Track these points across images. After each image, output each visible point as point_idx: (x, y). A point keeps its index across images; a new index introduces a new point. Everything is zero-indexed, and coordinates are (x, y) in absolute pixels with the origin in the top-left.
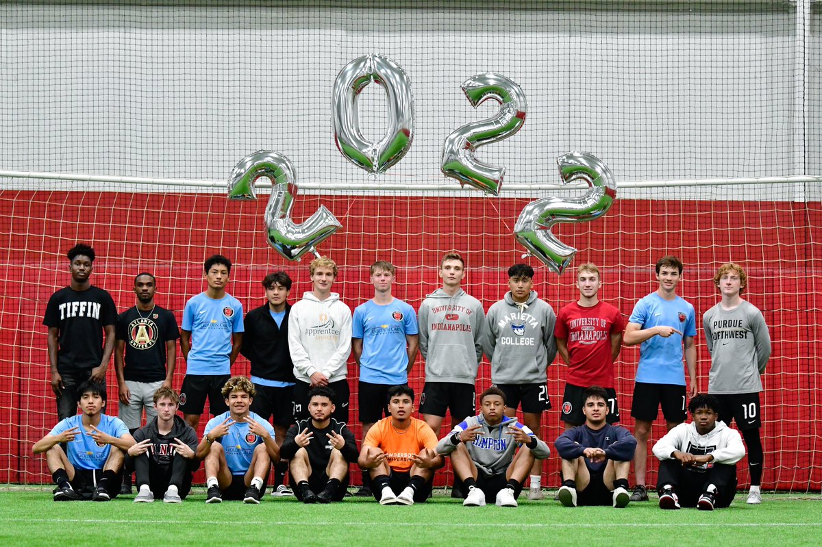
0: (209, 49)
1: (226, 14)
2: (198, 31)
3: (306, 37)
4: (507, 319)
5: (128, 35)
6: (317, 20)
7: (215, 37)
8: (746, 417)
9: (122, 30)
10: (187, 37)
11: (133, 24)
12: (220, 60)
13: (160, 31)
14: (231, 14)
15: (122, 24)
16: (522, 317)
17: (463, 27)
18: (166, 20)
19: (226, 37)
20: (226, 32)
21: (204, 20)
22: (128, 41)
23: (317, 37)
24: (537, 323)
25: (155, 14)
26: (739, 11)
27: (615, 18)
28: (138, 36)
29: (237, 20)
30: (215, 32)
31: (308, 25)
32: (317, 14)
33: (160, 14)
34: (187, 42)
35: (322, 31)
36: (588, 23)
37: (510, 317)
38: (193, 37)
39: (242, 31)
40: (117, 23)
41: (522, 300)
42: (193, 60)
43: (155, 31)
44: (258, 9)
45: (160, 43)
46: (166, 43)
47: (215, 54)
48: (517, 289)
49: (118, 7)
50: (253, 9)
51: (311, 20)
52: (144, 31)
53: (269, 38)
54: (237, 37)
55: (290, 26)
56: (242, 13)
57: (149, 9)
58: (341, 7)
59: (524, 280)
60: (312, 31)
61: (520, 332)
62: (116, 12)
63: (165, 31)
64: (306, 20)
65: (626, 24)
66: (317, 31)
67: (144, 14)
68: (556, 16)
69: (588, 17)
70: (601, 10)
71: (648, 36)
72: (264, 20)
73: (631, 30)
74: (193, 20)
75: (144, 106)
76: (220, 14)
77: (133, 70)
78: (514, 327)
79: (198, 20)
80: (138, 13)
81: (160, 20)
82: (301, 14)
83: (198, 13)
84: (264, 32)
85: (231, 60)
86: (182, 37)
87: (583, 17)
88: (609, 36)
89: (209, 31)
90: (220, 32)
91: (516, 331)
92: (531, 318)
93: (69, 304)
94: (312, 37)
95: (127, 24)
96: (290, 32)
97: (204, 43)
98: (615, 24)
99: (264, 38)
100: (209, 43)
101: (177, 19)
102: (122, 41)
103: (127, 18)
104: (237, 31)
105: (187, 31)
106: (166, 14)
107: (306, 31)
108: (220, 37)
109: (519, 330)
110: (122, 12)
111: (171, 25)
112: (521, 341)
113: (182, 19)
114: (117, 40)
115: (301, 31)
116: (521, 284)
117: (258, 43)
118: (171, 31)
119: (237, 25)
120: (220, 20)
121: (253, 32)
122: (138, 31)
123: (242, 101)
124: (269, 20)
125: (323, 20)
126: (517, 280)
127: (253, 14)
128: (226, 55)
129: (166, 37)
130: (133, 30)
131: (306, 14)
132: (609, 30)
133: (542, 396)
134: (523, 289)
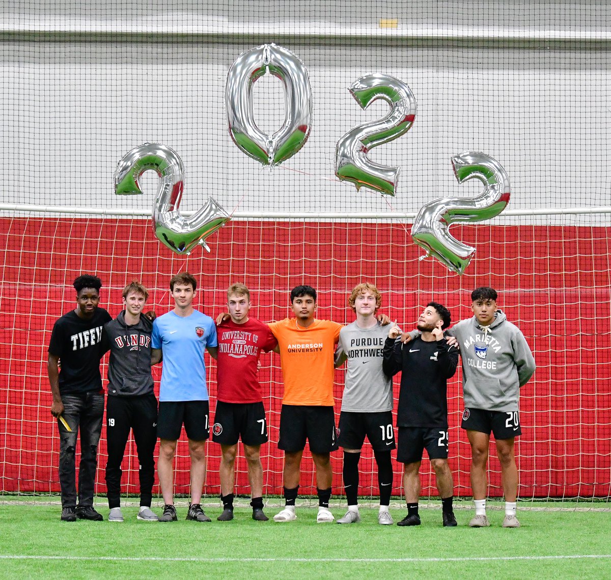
0: (98, 82)
1: (114, 50)
2: (88, 66)
3: (190, 72)
4: (472, 340)
5: (22, 70)
6: (200, 55)
7: (104, 71)
8: (384, 439)
9: (17, 64)
10: (78, 71)
11: (27, 59)
12: (109, 93)
13: (52, 66)
14: (119, 49)
15: (16, 59)
16: (487, 340)
17: (338, 63)
18: (57, 55)
19: (114, 72)
20: (114, 66)
21: (93, 55)
22: (22, 75)
23: (200, 71)
24: (500, 347)
25: (47, 50)
26: (596, 49)
27: (480, 55)
28: (32, 71)
29: (124, 55)
30: (104, 66)
31: (191, 60)
32: (200, 49)
33: (52, 49)
34: (78, 77)
35: (205, 66)
36: (455, 60)
37: (474, 338)
38: (83, 71)
39: (129, 66)
40: (12, 58)
41: (485, 324)
42: (83, 93)
43: (47, 66)
44: (144, 45)
45: (52, 77)
46: (57, 77)
47: (104, 88)
48: (481, 313)
49: (12, 43)
50: (140, 45)
51: (195, 55)
52: (37, 66)
53: (155, 72)
54: (124, 71)
55: (175, 61)
56: (129, 49)
57: (42, 45)
58: (223, 43)
59: (488, 304)
60: (195, 66)
61: (483, 354)
62: (11, 47)
63: (57, 66)
64: (190, 55)
65: (491, 61)
66: (200, 66)
67: (37, 49)
68: (425, 52)
69: (455, 54)
70: (468, 47)
71: (511, 72)
72: (150, 55)
73: (496, 66)
74: (83, 55)
75: (37, 136)
76: (109, 50)
77: (27, 102)
78: (477, 349)
79: (88, 55)
80: (32, 49)
81: (52, 55)
82: (185, 50)
83: (88, 49)
84: (150, 67)
85: (119, 93)
86: (73, 71)
87: (450, 53)
88: (475, 71)
89: (99, 66)
90: (109, 66)
91: (478, 354)
92: (494, 342)
93: (80, 335)
94: (195, 72)
95: (22, 59)
96: (175, 67)
97: (93, 77)
98: (480, 61)
99: (150, 72)
100: (99, 77)
101: (68, 54)
102: (16, 75)
103: (21, 54)
104: (124, 66)
105: (78, 66)
106: (57, 49)
107: (190, 66)
108: (109, 72)
109: (482, 352)
110: (17, 48)
111: (63, 60)
112: (483, 365)
113: (73, 55)
114: (11, 75)
115: (185, 66)
116: (484, 307)
117: (145, 77)
118: (62, 66)
119: (124, 60)
120: (109, 55)
121: (140, 66)
122: (32, 65)
123: (129, 131)
124: (155, 55)
125: (205, 55)
126: (480, 304)
127: (140, 49)
128: (114, 88)
129: (57, 71)
130: (27, 65)
131: (190, 49)
132: (475, 66)
133: (510, 423)
134: (487, 313)
